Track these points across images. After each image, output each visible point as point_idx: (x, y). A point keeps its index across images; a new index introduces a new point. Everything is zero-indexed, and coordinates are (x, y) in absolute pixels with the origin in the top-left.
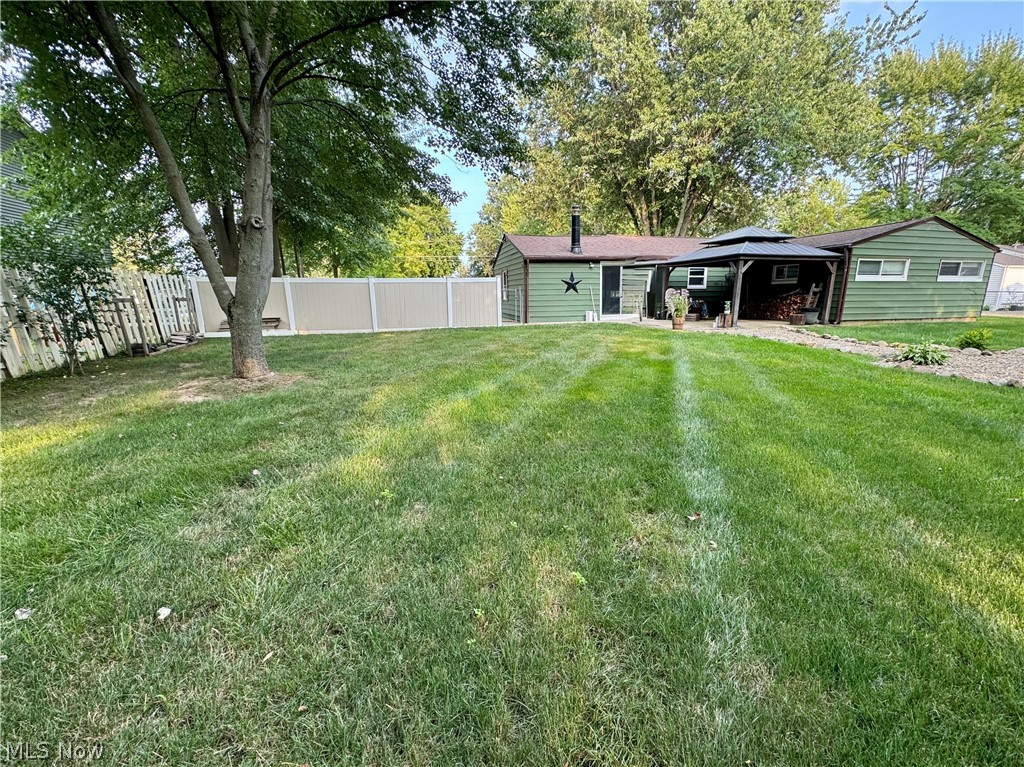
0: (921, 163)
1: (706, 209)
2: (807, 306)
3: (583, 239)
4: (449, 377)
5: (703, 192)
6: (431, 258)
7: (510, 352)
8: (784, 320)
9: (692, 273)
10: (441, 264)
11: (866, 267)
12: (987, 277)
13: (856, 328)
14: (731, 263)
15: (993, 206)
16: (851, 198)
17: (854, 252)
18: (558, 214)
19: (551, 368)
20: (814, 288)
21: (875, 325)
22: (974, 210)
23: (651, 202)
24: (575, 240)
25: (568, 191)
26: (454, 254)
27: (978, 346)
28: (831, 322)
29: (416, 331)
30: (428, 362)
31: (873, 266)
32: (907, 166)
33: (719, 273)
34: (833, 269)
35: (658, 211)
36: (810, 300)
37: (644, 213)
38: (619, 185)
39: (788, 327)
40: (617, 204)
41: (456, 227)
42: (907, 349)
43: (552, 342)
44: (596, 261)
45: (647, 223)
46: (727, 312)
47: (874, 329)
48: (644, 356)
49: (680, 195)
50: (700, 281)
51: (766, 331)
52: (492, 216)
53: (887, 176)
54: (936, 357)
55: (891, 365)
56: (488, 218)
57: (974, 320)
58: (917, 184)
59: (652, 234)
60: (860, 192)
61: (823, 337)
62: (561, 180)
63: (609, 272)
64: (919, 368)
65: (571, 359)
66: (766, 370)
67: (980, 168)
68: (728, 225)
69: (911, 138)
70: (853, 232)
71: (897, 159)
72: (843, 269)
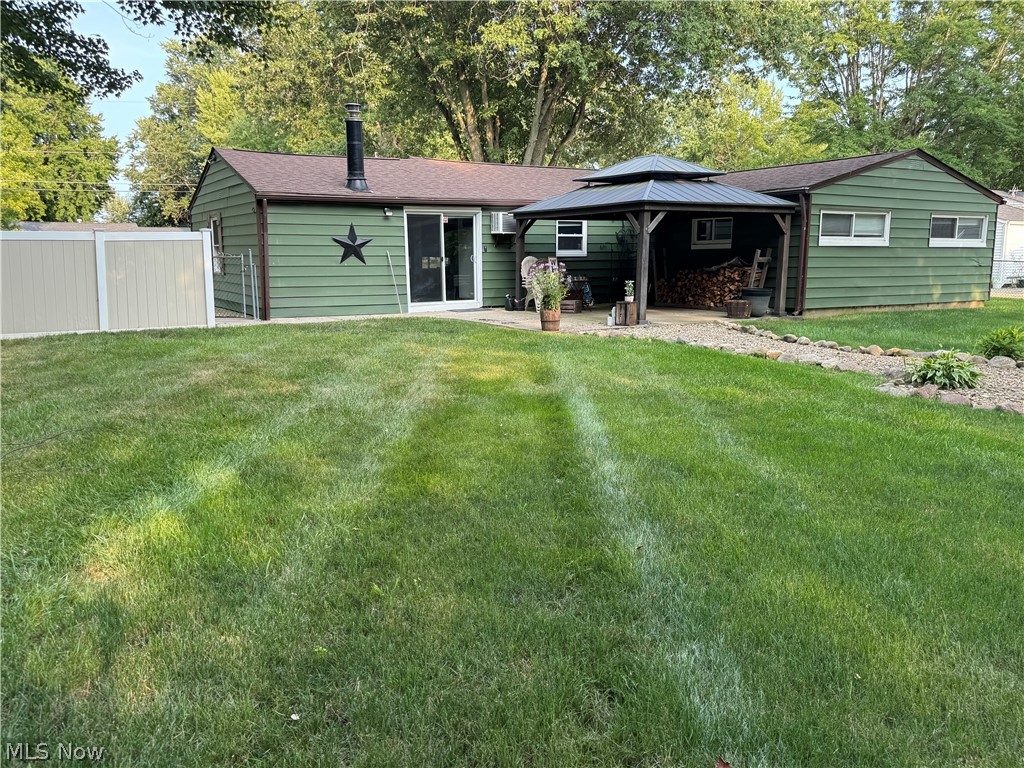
0: (876, 63)
1: (572, 119)
2: (752, 286)
3: (370, 165)
4: (120, 454)
5: (565, 90)
6: (48, 184)
7: (244, 385)
8: (716, 309)
9: (561, 230)
10: (71, 194)
11: (832, 224)
12: (992, 241)
13: (828, 323)
14: (629, 216)
15: (975, 132)
16: (786, 110)
17: (814, 200)
18: (313, 113)
19: (341, 421)
20: (758, 258)
21: (854, 316)
22: (952, 136)
23: (480, 102)
24: (355, 168)
25: (331, 72)
26: (99, 176)
27: (1009, 353)
28: (790, 311)
29: (24, 342)
30: (65, 417)
31: (841, 223)
32: (859, 67)
33: (608, 229)
34: (785, 226)
35: (493, 118)
36: (754, 276)
37: (470, 120)
38: (423, 68)
39: (727, 321)
40: (421, 102)
41: (102, 124)
42: (921, 363)
43: (329, 361)
44: (397, 205)
45: (476, 137)
46: (630, 299)
47: (853, 324)
48: (508, 389)
49: (528, 93)
50: (576, 244)
51: (695, 330)
52: (178, 109)
53: (833, 79)
54: (964, 376)
55: (904, 391)
56: (168, 110)
57: (982, 305)
58: (875, 94)
59: (486, 158)
60: (798, 102)
61: (786, 339)
62: (318, 52)
63: (419, 224)
64: (947, 396)
65: (375, 397)
66: (723, 409)
67: (953, 76)
68: (607, 145)
69: (860, 27)
70: (807, 167)
71: (845, 55)
72: (800, 226)
